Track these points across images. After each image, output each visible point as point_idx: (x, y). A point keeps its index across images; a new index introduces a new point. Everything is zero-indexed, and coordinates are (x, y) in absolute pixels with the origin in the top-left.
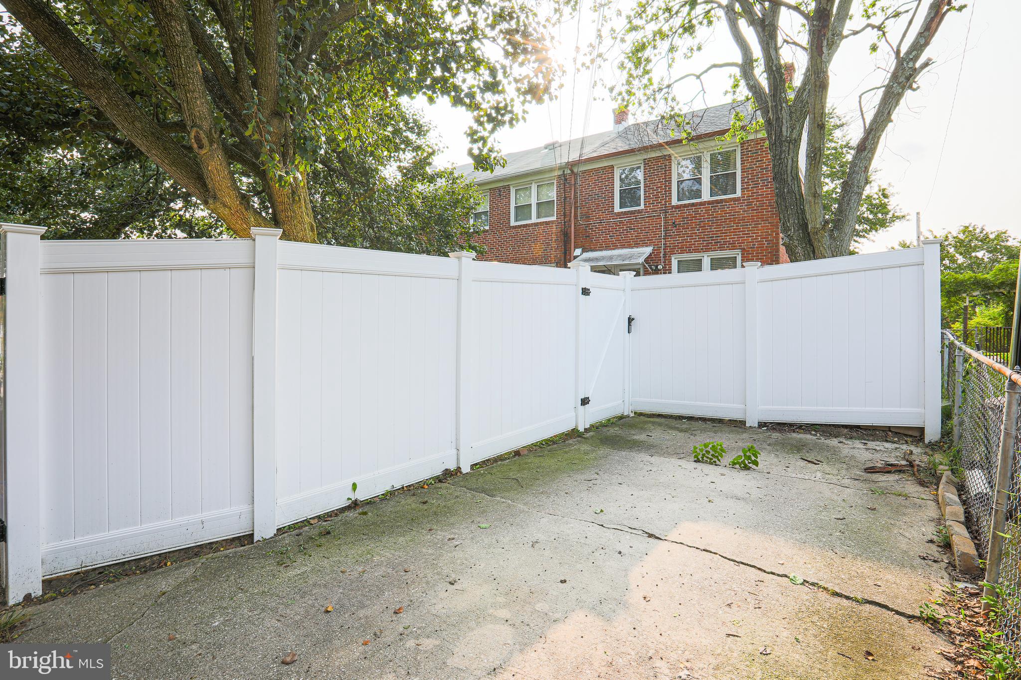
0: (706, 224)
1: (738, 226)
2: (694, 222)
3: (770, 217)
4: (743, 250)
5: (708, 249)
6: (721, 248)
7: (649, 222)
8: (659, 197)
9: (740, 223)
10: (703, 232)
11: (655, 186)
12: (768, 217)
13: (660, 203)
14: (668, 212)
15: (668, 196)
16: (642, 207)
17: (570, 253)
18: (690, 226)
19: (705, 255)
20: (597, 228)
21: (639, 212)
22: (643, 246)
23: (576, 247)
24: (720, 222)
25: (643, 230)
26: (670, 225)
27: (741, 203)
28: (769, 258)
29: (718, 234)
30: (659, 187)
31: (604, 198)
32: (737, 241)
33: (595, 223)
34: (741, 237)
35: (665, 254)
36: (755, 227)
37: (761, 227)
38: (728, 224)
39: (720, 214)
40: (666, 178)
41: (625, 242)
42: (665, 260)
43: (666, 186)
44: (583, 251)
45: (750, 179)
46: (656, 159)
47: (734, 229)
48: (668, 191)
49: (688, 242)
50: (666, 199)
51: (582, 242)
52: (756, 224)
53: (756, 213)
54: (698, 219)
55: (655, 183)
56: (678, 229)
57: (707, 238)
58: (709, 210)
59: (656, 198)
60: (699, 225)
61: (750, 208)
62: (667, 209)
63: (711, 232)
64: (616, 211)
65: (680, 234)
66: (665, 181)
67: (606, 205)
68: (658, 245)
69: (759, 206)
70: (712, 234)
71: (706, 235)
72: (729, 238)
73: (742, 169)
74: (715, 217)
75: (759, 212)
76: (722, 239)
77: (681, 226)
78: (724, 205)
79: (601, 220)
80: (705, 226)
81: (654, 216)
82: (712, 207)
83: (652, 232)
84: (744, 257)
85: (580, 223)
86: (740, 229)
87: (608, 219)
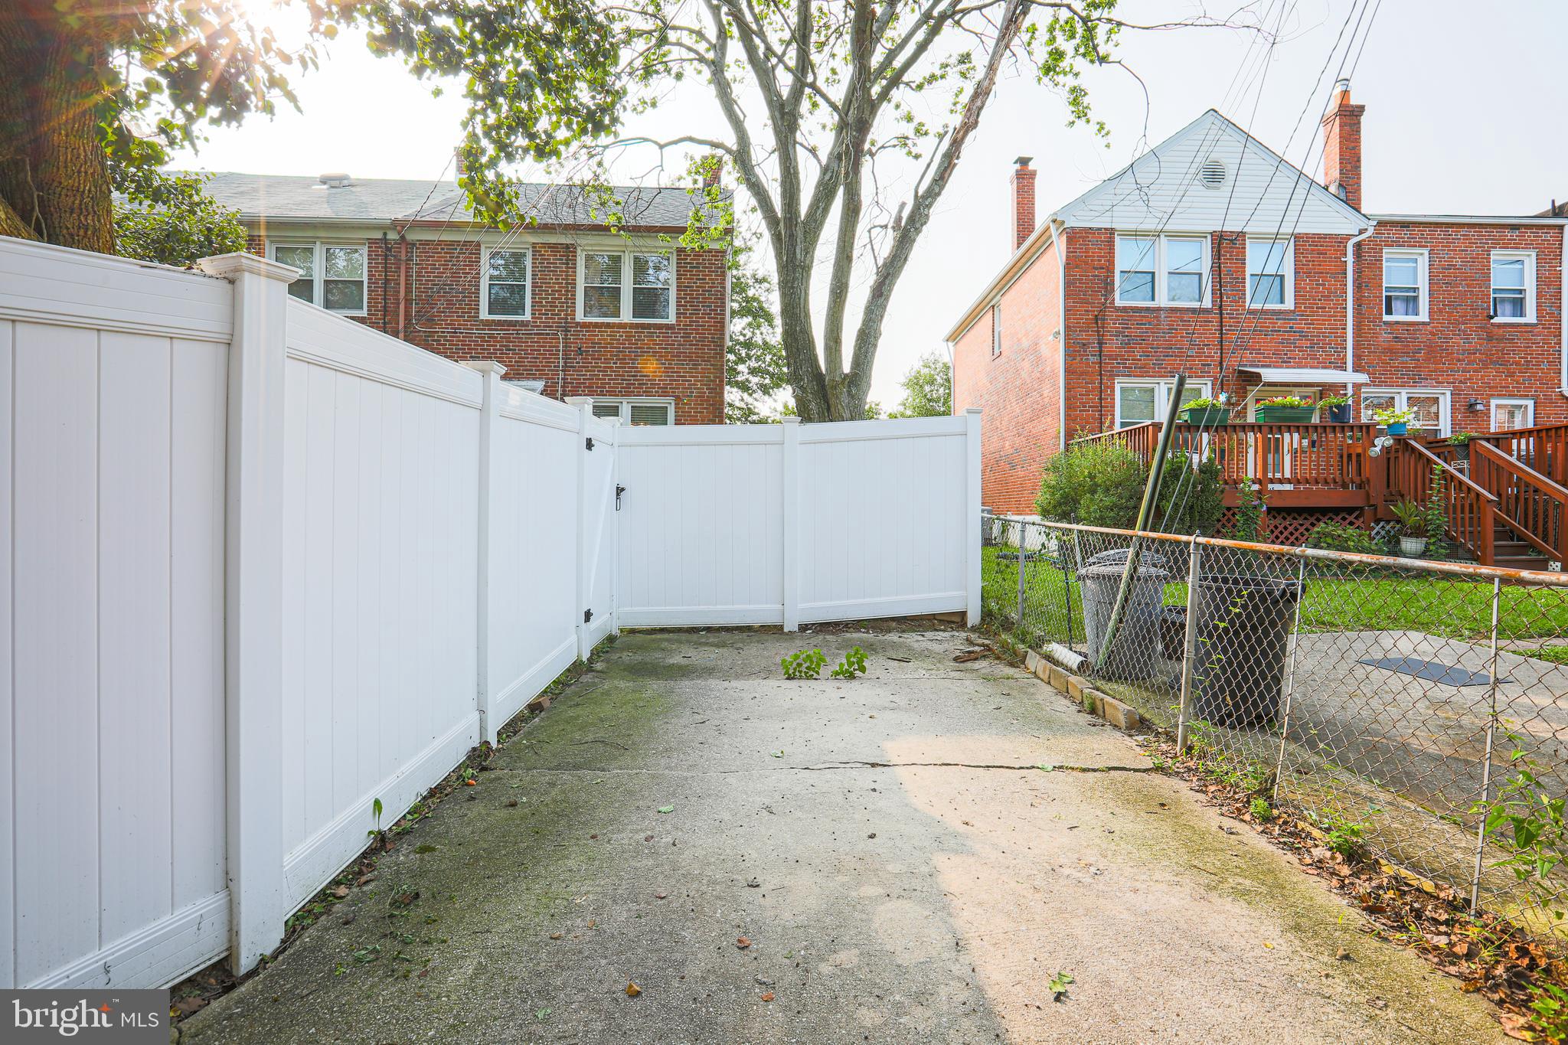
0: (627, 355)
1: (671, 364)
2: (609, 351)
3: (713, 357)
4: (677, 398)
5: (628, 392)
6: (648, 393)
7: (539, 342)
8: (557, 307)
9: (674, 360)
10: (622, 367)
11: (550, 287)
12: (711, 357)
13: (557, 315)
14: (570, 331)
15: (570, 307)
16: (527, 316)
18: (603, 355)
19: (625, 400)
20: (447, 341)
21: (524, 324)
22: (528, 379)
24: (647, 356)
25: (529, 354)
26: (572, 351)
27: (676, 333)
28: (710, 412)
29: (643, 372)
30: (557, 291)
31: (461, 293)
32: (668, 384)
33: (444, 332)
34: (675, 380)
35: (564, 395)
36: (694, 369)
37: (701, 369)
38: (657, 360)
39: (646, 344)
40: (567, 279)
43: (567, 291)
45: (688, 302)
46: (553, 247)
47: (665, 368)
48: (570, 299)
49: (600, 379)
50: (567, 311)
52: (695, 365)
53: (695, 349)
54: (616, 348)
55: (549, 283)
56: (585, 359)
57: (628, 376)
58: (631, 336)
59: (551, 306)
60: (616, 356)
61: (687, 341)
62: (569, 326)
63: (633, 368)
64: (481, 318)
65: (588, 367)
66: (566, 283)
67: (466, 305)
68: (553, 378)
69: (699, 341)
70: (635, 372)
71: (627, 372)
72: (659, 380)
73: (677, 286)
74: (639, 348)
75: (700, 349)
76: (649, 380)
77: (590, 355)
78: (653, 333)
79: (456, 329)
80: (625, 359)
81: (548, 334)
82: (635, 332)
83: (544, 358)
84: (679, 408)
85: (415, 328)
86: (674, 368)
87: (468, 329)
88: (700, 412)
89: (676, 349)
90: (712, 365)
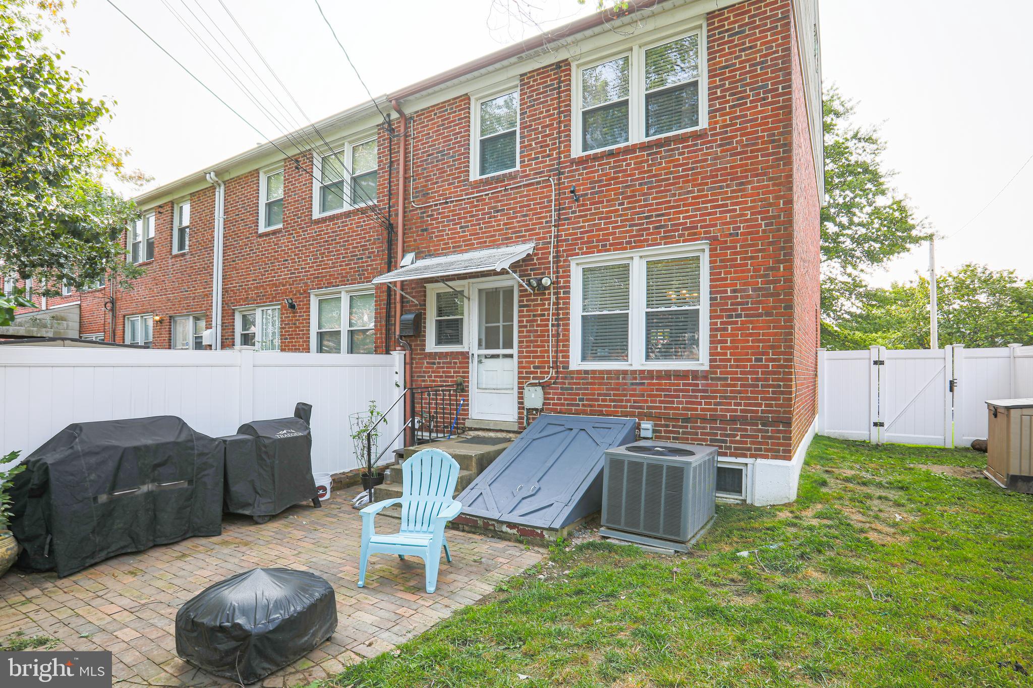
0: (637, 190)
1: (703, 190)
2: (612, 190)
3: (772, 167)
4: (714, 241)
5: (640, 241)
6: (668, 239)
7: (529, 195)
8: (548, 145)
9: (707, 184)
10: (630, 209)
11: (539, 124)
12: (767, 167)
13: (549, 156)
14: (563, 173)
15: (563, 142)
16: (517, 167)
17: (396, 262)
18: (605, 196)
19: (636, 254)
21: (511, 177)
22: (517, 243)
23: (405, 252)
24: (666, 185)
25: (519, 212)
26: (567, 198)
27: (709, 142)
28: (770, 256)
29: (661, 209)
30: (547, 126)
31: (452, 157)
32: (699, 221)
33: (436, 205)
34: (710, 214)
35: (557, 257)
36: (740, 191)
37: (753, 188)
38: (681, 188)
39: (664, 168)
40: (560, 107)
41: (487, 237)
42: (557, 267)
43: (560, 122)
44: (418, 257)
45: (728, 90)
46: (543, 73)
47: (693, 198)
48: (564, 131)
49: (602, 230)
50: (559, 147)
51: (415, 240)
52: (742, 184)
53: (741, 159)
54: (622, 182)
55: (539, 119)
56: (583, 205)
57: (639, 219)
58: (642, 162)
59: (541, 147)
61: (727, 150)
62: (562, 166)
63: (646, 206)
64: (472, 179)
65: (586, 215)
66: (559, 113)
68: (544, 238)
69: (747, 146)
70: (649, 211)
71: (638, 213)
72: (684, 218)
73: (709, 71)
74: (654, 176)
75: (749, 158)
76: (670, 220)
77: (589, 199)
78: (672, 150)
79: (447, 198)
80: (635, 196)
81: (538, 183)
82: (648, 155)
83: (534, 214)
84: (717, 255)
85: (413, 206)
86: (706, 196)
87: (458, 196)
88: (751, 258)
89: (709, 166)
90: (770, 179)
